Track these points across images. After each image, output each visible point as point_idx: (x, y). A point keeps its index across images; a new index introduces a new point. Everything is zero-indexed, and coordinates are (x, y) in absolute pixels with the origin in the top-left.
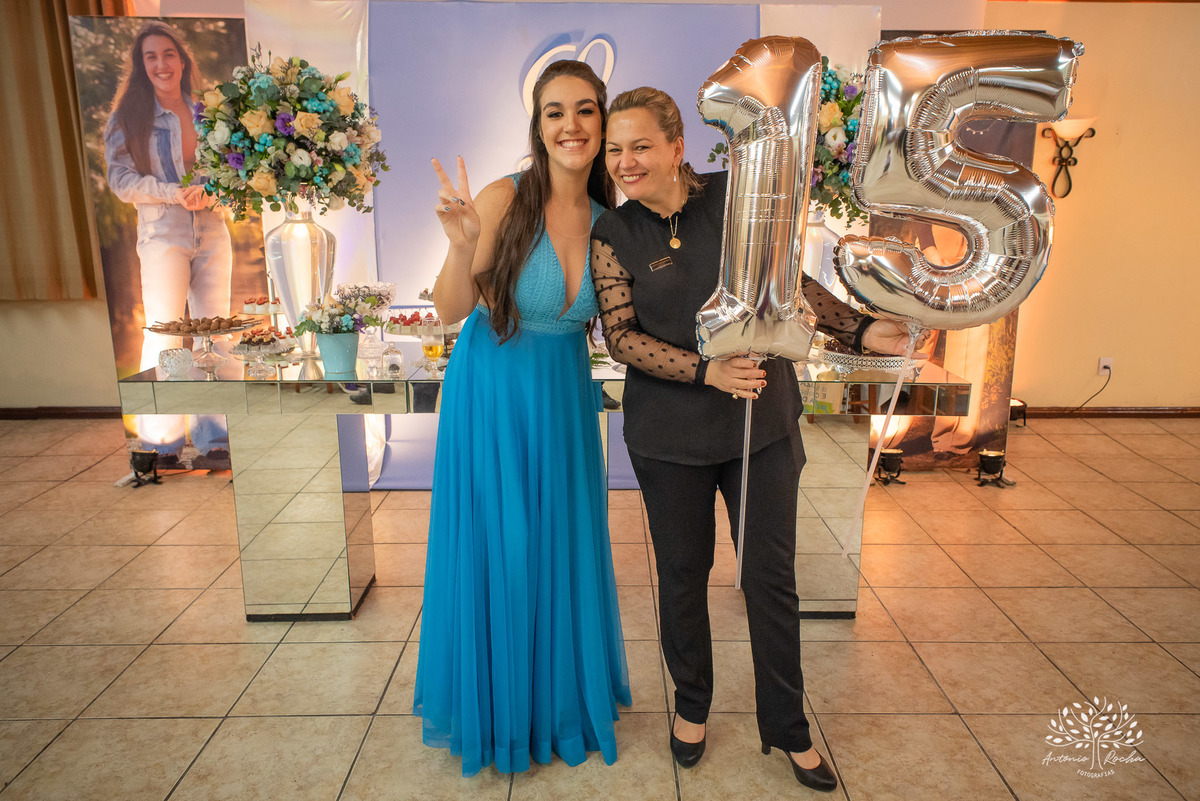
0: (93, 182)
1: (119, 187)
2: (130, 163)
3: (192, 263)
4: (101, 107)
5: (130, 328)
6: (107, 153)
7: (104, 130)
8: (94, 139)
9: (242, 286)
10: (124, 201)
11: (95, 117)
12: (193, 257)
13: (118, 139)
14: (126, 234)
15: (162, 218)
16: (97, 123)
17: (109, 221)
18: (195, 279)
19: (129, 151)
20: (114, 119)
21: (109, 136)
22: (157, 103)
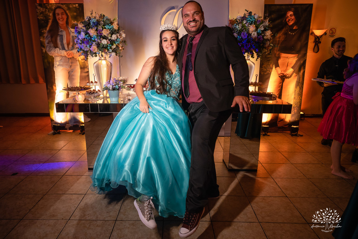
0: (42, 50)
1: (49, 51)
2: (52, 45)
3: (69, 73)
4: (44, 29)
5: (52, 91)
6: (46, 42)
7: (45, 35)
8: (42, 38)
9: (83, 79)
11: (42, 32)
12: (69, 71)
13: (49, 38)
14: (51, 64)
15: (61, 60)
16: (43, 33)
17: (46, 61)
18: (70, 77)
19: (52, 41)
20: (48, 32)
21: (46, 37)
22: (59, 28)
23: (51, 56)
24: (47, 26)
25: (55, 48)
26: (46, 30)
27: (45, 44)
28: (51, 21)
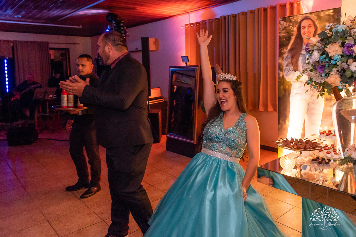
0: (279, 74)
1: (287, 75)
2: (291, 67)
3: (308, 105)
4: (285, 48)
5: (284, 126)
6: (285, 63)
7: (285, 56)
8: (281, 59)
9: (327, 115)
10: (288, 80)
11: (282, 51)
12: (309, 102)
13: (289, 58)
14: (287, 92)
15: (300, 87)
16: (283, 53)
17: (282, 87)
18: (309, 111)
19: (292, 63)
20: (288, 52)
21: (286, 58)
22: (303, 44)
23: (288, 82)
24: (288, 45)
25: (295, 71)
26: (286, 49)
27: (283, 67)
28: (293, 38)
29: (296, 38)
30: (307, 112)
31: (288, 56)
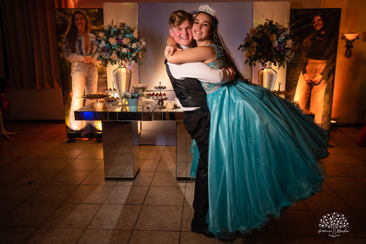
0: (60, 55)
1: (67, 56)
2: (70, 50)
3: (86, 78)
4: (62, 34)
5: (68, 97)
6: (64, 47)
7: (63, 40)
8: (60, 43)
9: (100, 85)
11: (61, 36)
12: (87, 76)
13: (67, 43)
14: (68, 70)
15: (78, 65)
16: (62, 38)
17: (63, 66)
18: (87, 82)
19: (70, 46)
20: (66, 37)
21: (64, 42)
22: (78, 32)
23: (68, 61)
24: (65, 31)
25: (73, 53)
26: (64, 35)
28: (69, 26)
29: (71, 26)
30: (86, 84)
31: (66, 41)
